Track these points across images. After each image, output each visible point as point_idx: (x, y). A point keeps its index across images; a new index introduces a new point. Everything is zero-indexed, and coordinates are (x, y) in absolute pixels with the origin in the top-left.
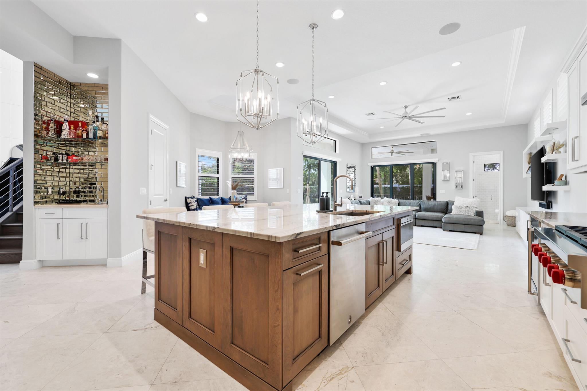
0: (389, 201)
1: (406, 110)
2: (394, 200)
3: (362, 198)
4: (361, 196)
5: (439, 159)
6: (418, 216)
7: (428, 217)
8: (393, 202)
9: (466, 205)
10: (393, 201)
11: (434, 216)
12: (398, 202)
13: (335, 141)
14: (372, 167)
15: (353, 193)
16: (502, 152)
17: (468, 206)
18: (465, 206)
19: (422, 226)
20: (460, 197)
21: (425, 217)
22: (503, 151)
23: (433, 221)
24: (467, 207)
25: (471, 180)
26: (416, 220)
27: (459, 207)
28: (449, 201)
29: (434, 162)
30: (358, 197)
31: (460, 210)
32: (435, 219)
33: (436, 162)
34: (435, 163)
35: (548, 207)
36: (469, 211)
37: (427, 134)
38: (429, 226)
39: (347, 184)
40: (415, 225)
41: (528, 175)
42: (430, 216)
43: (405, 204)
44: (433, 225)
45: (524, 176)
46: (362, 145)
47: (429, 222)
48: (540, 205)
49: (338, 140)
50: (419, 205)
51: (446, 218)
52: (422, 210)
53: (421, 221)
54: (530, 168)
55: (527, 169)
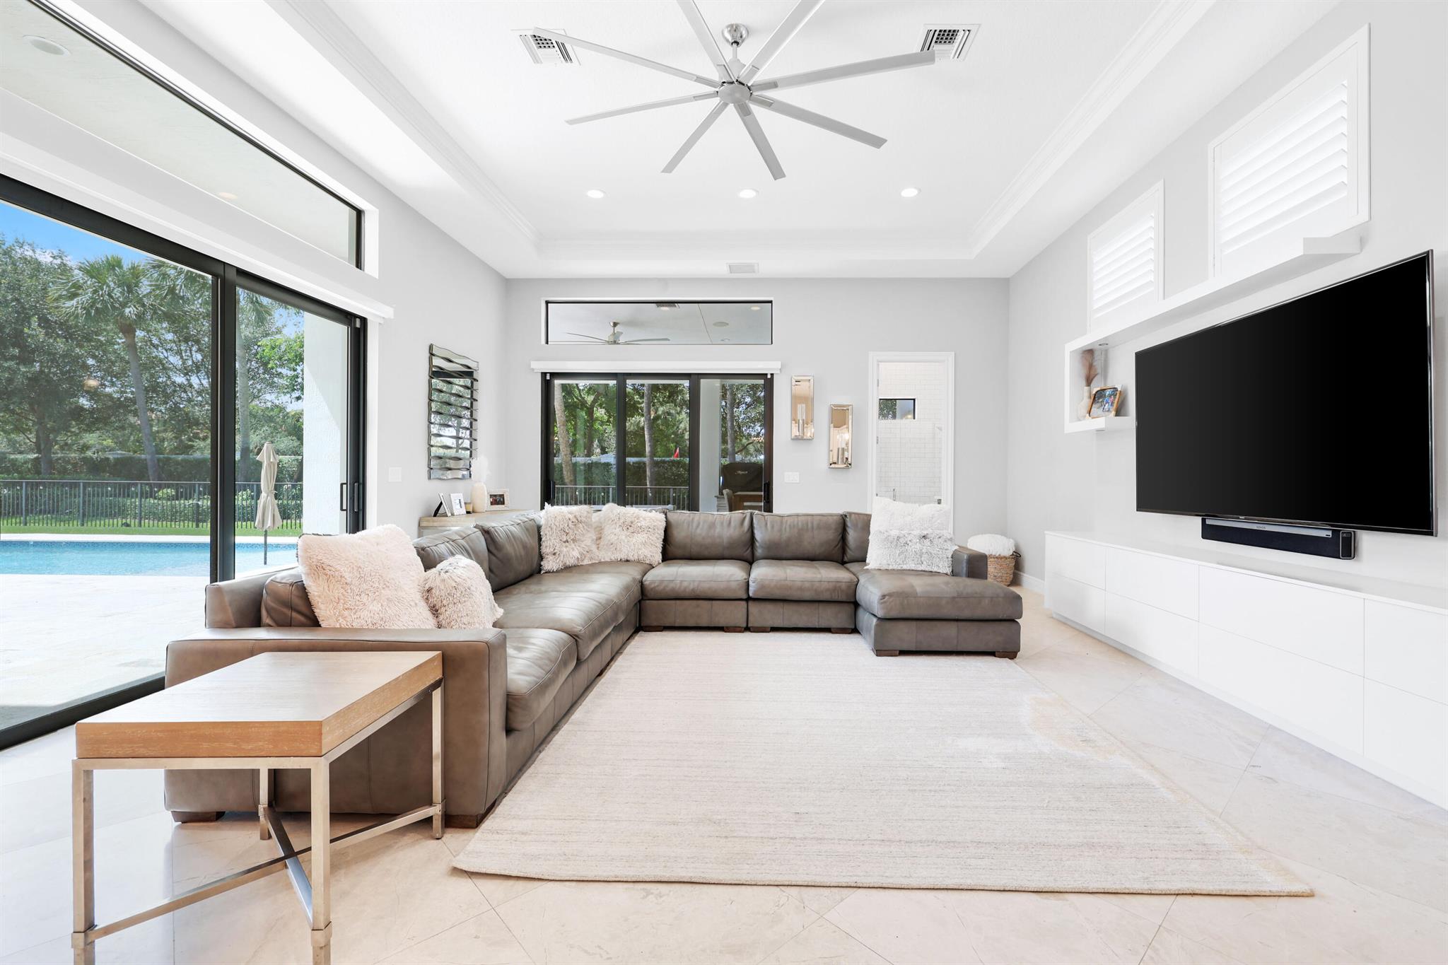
0: (629, 520)
1: (735, 54)
2: (645, 513)
3: (503, 503)
4: (502, 496)
6: (762, 587)
7: (801, 589)
8: (643, 523)
9: (921, 531)
10: (644, 519)
11: (825, 585)
12: (664, 524)
13: (359, 214)
14: (548, 378)
15: (461, 484)
16: (951, 357)
17: (927, 532)
18: (916, 532)
19: (774, 629)
21: (791, 588)
22: (953, 353)
23: (817, 604)
24: (925, 537)
25: (872, 441)
26: (751, 603)
27: (897, 538)
28: (851, 514)
29: (766, 374)
30: (488, 500)
31: (902, 552)
32: (826, 596)
33: (772, 375)
34: (769, 376)
35: (1346, 550)
36: (931, 553)
37: (750, 268)
38: (801, 625)
39: (432, 443)
40: (748, 629)
41: (1103, 420)
42: (807, 585)
43: (690, 527)
44: (817, 624)
45: (1071, 427)
46: (509, 286)
47: (802, 609)
48: (1210, 533)
49: (377, 210)
50: (749, 530)
51: (891, 600)
52: (759, 552)
53: (770, 607)
54: (1098, 397)
55: (1086, 401)
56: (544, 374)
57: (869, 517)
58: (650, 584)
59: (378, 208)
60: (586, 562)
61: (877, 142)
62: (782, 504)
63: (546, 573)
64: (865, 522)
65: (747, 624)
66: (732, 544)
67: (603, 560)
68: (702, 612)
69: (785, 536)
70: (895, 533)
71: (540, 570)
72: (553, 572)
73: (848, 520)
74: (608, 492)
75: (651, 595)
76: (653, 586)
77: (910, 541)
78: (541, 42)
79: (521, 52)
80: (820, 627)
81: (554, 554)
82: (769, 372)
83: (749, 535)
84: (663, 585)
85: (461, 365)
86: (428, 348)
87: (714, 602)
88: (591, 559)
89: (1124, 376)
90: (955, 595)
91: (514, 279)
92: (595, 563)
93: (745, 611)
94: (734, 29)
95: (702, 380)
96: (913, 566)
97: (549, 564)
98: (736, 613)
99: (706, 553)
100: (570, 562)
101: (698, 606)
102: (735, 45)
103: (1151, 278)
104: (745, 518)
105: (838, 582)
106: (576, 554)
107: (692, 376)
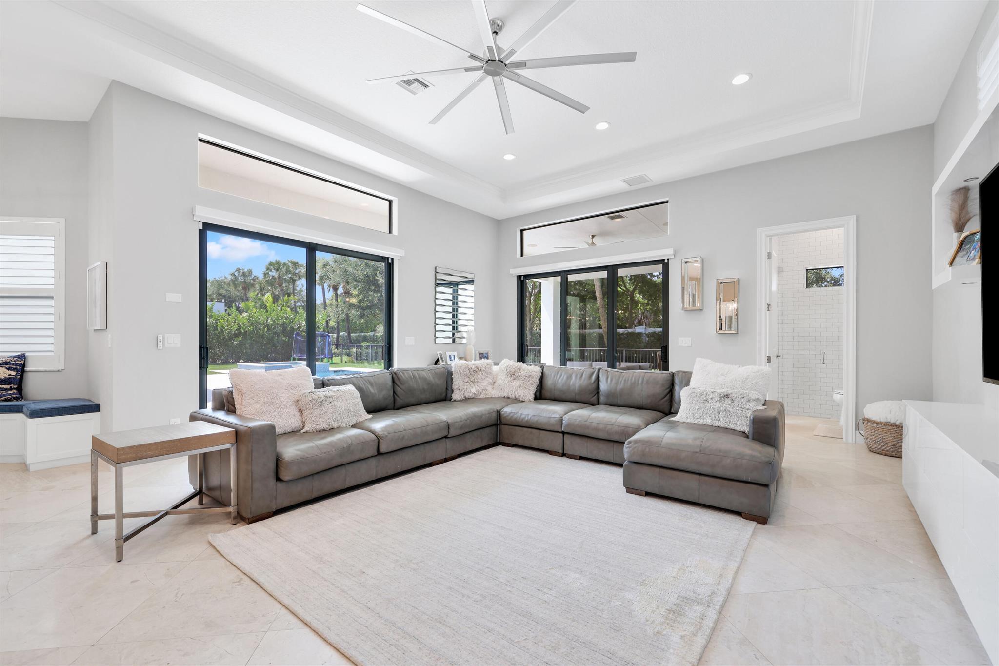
1: (494, 39)
2: (529, 367)
3: (487, 358)
5: (675, 251)
6: (569, 425)
7: (596, 429)
9: (724, 391)
11: (616, 428)
13: (390, 202)
14: (522, 279)
16: (852, 220)
17: (730, 391)
18: (719, 391)
19: (582, 458)
20: (709, 361)
21: (588, 428)
22: (855, 216)
23: (612, 443)
24: (727, 396)
25: (761, 306)
26: (566, 436)
27: (701, 394)
28: (680, 372)
29: (664, 260)
31: (700, 408)
33: (668, 259)
34: (666, 261)
36: (730, 412)
37: (642, 179)
38: (600, 458)
39: (437, 323)
40: (563, 455)
42: (601, 426)
43: (555, 378)
44: (612, 459)
46: (499, 224)
47: (602, 445)
49: (397, 198)
50: (594, 382)
51: (634, 446)
52: (602, 399)
53: (578, 440)
54: (965, 244)
56: (519, 277)
57: (691, 373)
58: (504, 413)
59: (396, 197)
60: (482, 396)
63: (454, 401)
64: (689, 379)
65: (563, 451)
66: (582, 391)
67: (493, 396)
68: (535, 438)
69: (620, 387)
70: (699, 391)
71: (451, 399)
72: (458, 401)
73: (676, 377)
74: (623, 353)
75: (504, 421)
76: (505, 415)
77: (711, 398)
78: (408, 82)
79: (403, 92)
80: (615, 462)
81: (459, 390)
82: (666, 258)
83: (594, 386)
84: (511, 415)
85: (460, 276)
86: (434, 269)
87: (541, 431)
88: (486, 394)
90: (698, 450)
91: (503, 220)
92: (488, 398)
93: (561, 441)
94: (493, 22)
95: (618, 270)
96: (709, 422)
97: (456, 396)
98: (555, 442)
99: (564, 397)
100: (468, 395)
101: (531, 433)
102: (495, 34)
104: (594, 372)
105: (627, 427)
106: (474, 390)
107: (609, 268)
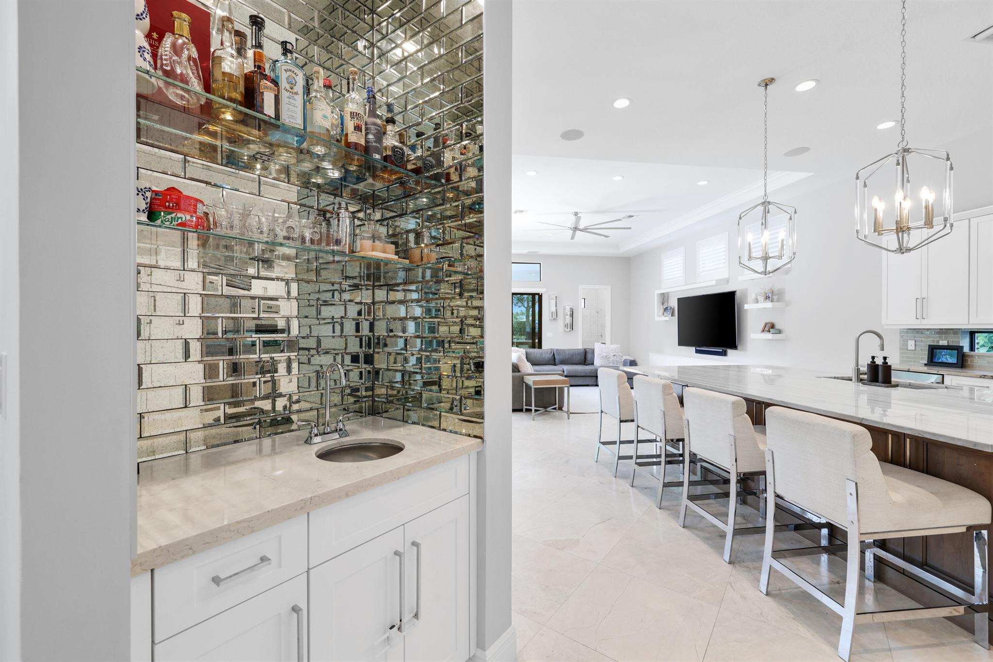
5: (546, 290)
24: (615, 355)
28: (587, 348)
29: (539, 294)
33: (542, 294)
35: (724, 354)
41: (667, 318)
45: (657, 319)
48: (697, 352)
54: (666, 309)
55: (662, 311)
57: (593, 349)
61: (630, 228)
62: (546, 345)
64: (593, 351)
69: (567, 357)
70: (605, 354)
73: (586, 350)
77: (609, 356)
89: (674, 304)
96: (611, 365)
99: (541, 363)
103: (682, 275)
105: (586, 370)
